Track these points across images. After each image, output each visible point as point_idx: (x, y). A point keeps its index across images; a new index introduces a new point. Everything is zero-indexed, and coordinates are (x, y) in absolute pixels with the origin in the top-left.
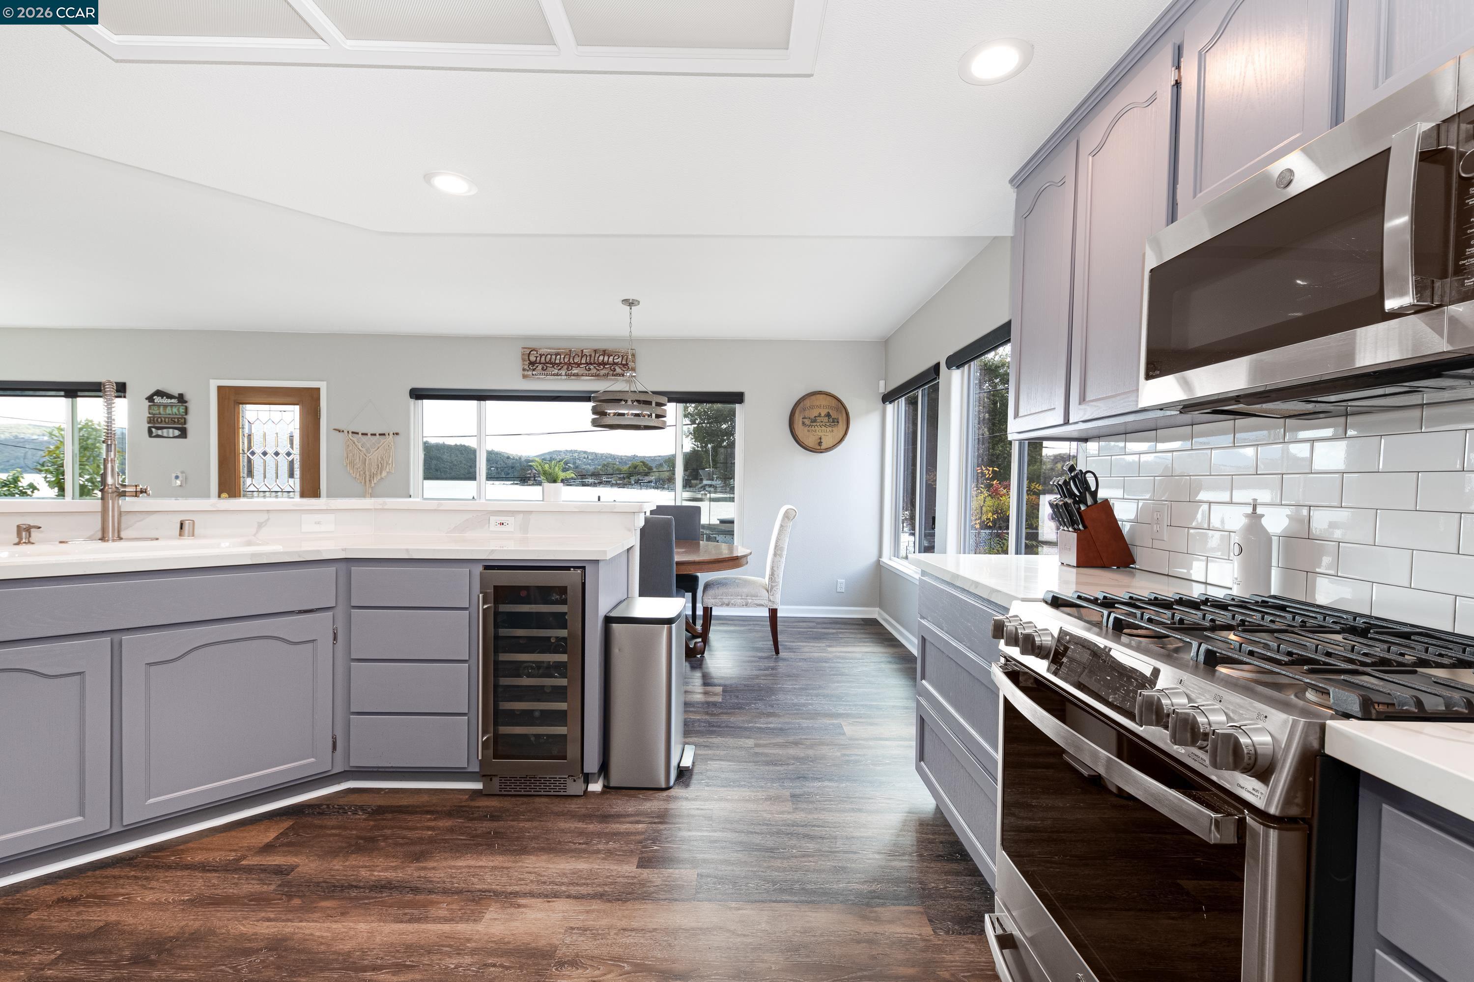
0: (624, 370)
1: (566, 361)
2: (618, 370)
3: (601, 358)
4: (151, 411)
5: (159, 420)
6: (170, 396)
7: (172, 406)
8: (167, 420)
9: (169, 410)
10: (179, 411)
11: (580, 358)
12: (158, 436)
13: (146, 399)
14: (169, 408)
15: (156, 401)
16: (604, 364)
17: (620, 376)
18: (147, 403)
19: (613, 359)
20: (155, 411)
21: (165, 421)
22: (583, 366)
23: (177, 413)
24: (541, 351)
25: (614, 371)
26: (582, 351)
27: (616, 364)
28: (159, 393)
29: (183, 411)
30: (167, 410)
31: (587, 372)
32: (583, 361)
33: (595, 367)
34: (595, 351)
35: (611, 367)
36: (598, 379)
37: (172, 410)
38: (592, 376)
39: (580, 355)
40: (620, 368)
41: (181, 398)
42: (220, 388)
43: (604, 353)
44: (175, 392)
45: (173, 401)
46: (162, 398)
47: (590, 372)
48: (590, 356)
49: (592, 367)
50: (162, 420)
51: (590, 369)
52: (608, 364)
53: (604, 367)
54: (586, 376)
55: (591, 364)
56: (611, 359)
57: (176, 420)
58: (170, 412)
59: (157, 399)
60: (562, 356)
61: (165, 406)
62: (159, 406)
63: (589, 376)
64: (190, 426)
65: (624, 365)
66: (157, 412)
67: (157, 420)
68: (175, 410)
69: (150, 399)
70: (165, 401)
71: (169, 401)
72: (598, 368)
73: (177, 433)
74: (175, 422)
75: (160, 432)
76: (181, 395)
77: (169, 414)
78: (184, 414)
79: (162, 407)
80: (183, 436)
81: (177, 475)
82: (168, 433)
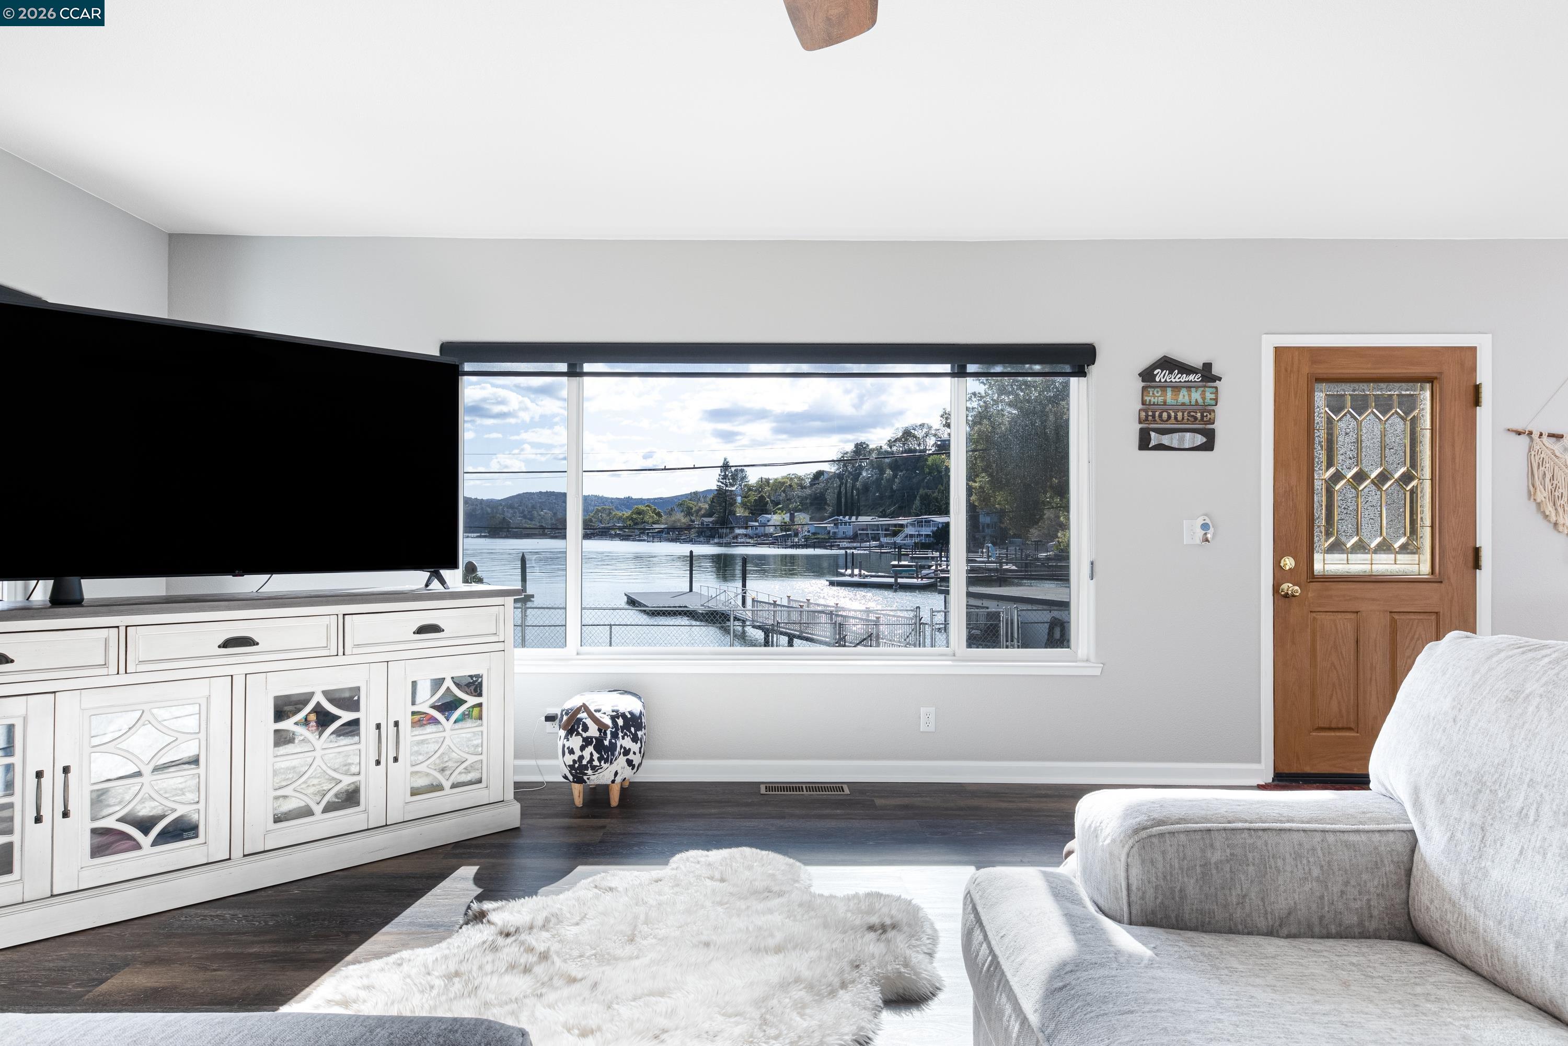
4: (1147, 399)
5: (1165, 415)
6: (1185, 369)
7: (1189, 388)
8: (1180, 415)
9: (1183, 397)
10: (1204, 398)
12: (1161, 447)
13: (1139, 375)
14: (1184, 392)
15: (1157, 379)
18: (1140, 384)
20: (1156, 397)
21: (1176, 418)
23: (1200, 401)
28: (1167, 364)
29: (1213, 396)
30: (1181, 396)
37: (1190, 396)
41: (1207, 374)
42: (1279, 352)
44: (1196, 359)
45: (1191, 377)
46: (1171, 373)
50: (1169, 417)
57: (1199, 415)
58: (1186, 400)
59: (1161, 376)
61: (1176, 388)
62: (1163, 387)
64: (1220, 427)
66: (1161, 399)
67: (1160, 416)
68: (1196, 396)
69: (1147, 376)
70: (1177, 378)
71: (1184, 378)
73: (1200, 439)
74: (1196, 418)
75: (1166, 440)
76: (1208, 366)
77: (1183, 404)
78: (1213, 402)
79: (1169, 390)
80: (1208, 446)
81: (1200, 521)
82: (1182, 440)
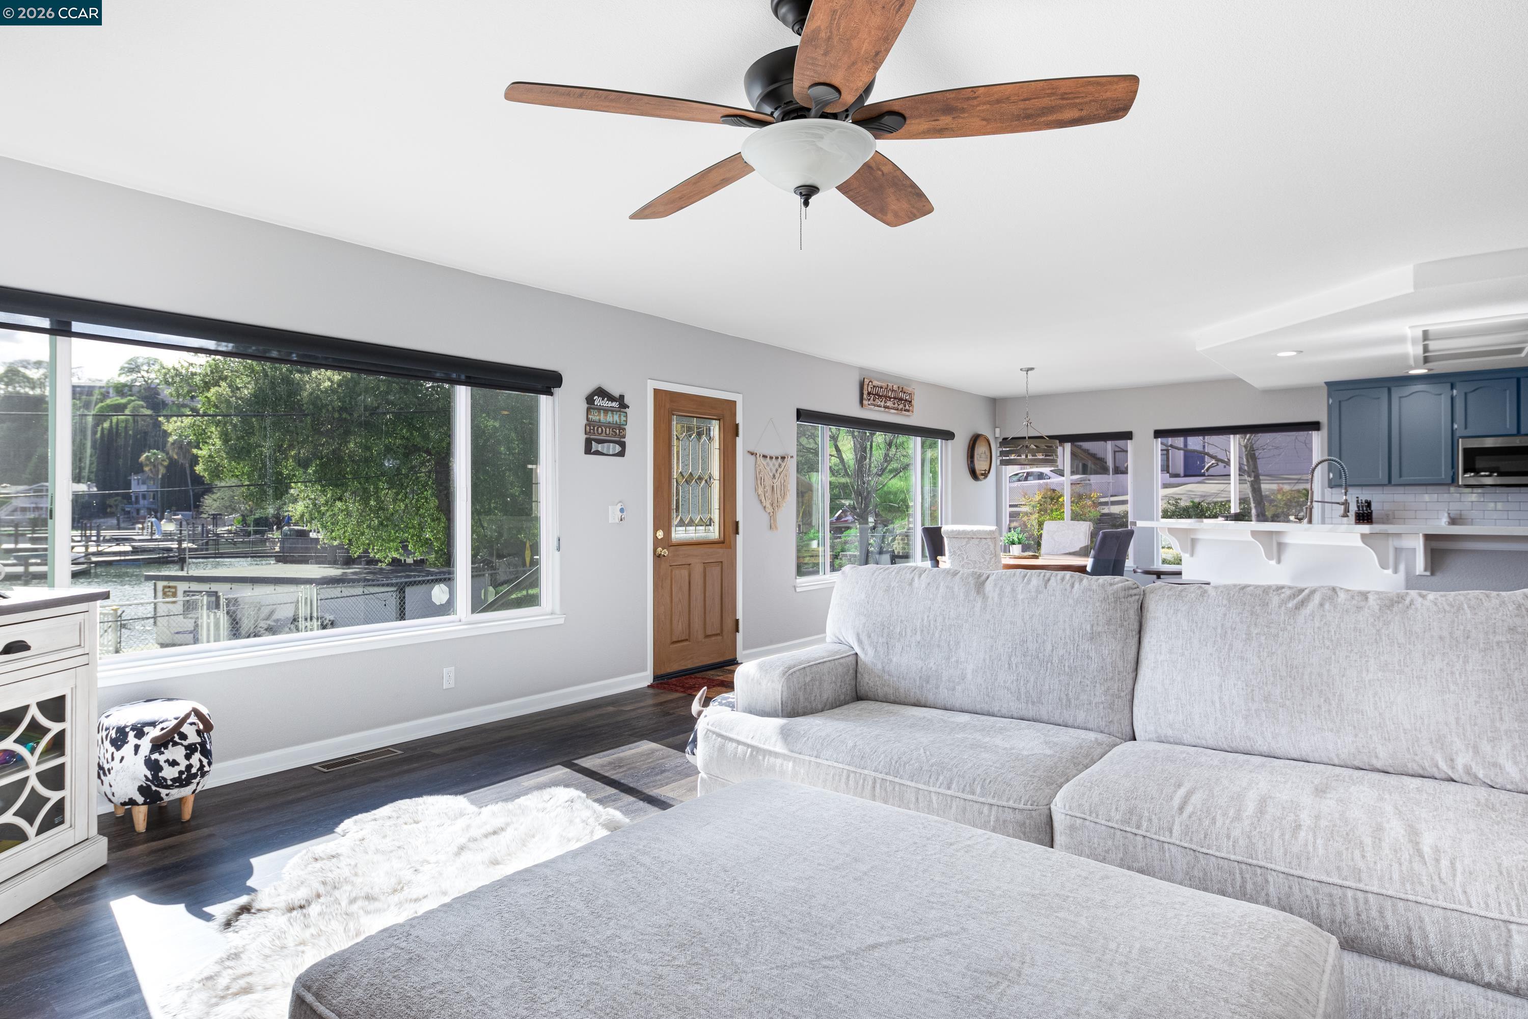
0: (909, 407)
1: (885, 394)
3: (901, 394)
4: (590, 417)
5: (599, 430)
6: (611, 398)
7: (612, 411)
8: (608, 430)
10: (620, 420)
11: (892, 392)
12: (597, 453)
13: (585, 399)
14: (610, 414)
15: (595, 403)
17: (906, 412)
18: (586, 405)
20: (594, 417)
21: (605, 432)
22: (892, 400)
23: (618, 421)
24: (876, 383)
25: (905, 407)
26: (894, 386)
28: (601, 392)
29: (625, 419)
30: (608, 417)
32: (893, 395)
34: (899, 387)
35: (904, 403)
36: (897, 414)
37: (613, 417)
39: (892, 389)
41: (622, 403)
42: (656, 393)
43: (904, 390)
44: (616, 393)
45: (614, 404)
46: (603, 399)
47: (894, 406)
48: (897, 391)
50: (602, 431)
51: (895, 403)
52: (903, 400)
53: (901, 403)
54: (891, 409)
55: (896, 398)
56: (906, 397)
57: (617, 431)
58: (611, 420)
59: (598, 401)
60: (884, 389)
61: (606, 410)
62: (599, 409)
64: (628, 440)
65: (910, 403)
66: (597, 418)
67: (597, 430)
68: (616, 418)
69: (590, 400)
70: (606, 403)
71: (610, 404)
72: (898, 402)
73: (618, 448)
74: (616, 434)
75: (600, 447)
76: (622, 397)
77: (609, 423)
78: (625, 423)
79: (602, 411)
80: (621, 454)
81: (619, 507)
82: (608, 448)
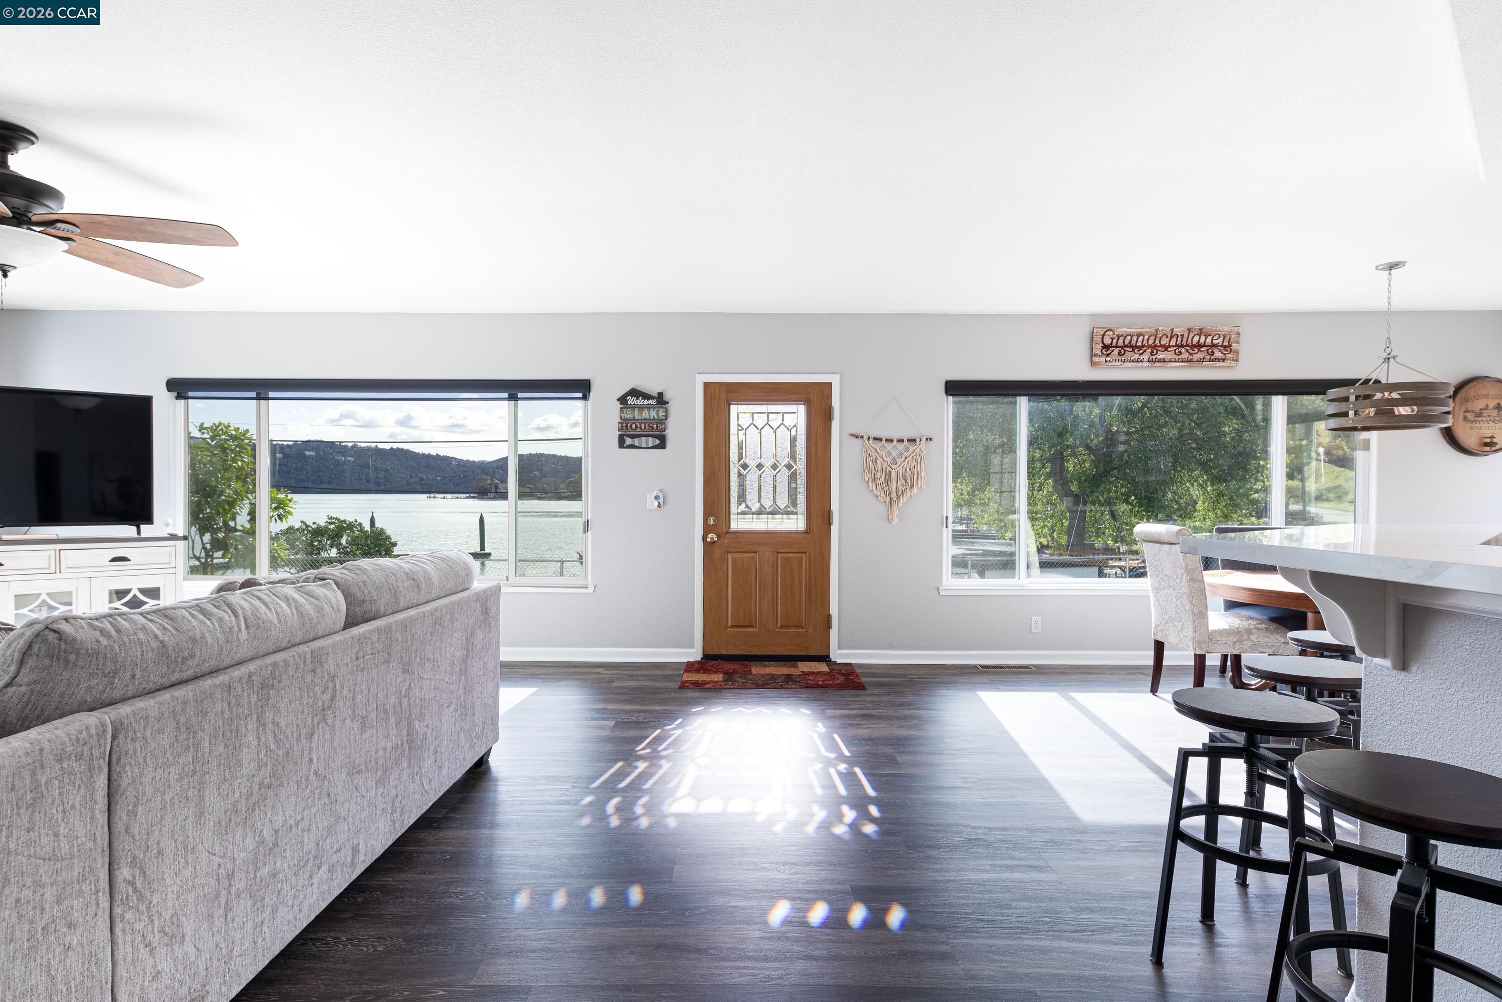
0: (1224, 354)
1: (1150, 343)
2: (1218, 354)
3: (1196, 339)
4: (623, 415)
5: (634, 426)
6: (647, 396)
7: (649, 408)
8: (643, 426)
9: (645, 414)
10: (658, 415)
11: (1169, 339)
12: (634, 446)
13: (618, 400)
14: (646, 411)
15: (629, 403)
16: (1199, 346)
17: (1219, 361)
18: (618, 406)
19: (1212, 340)
20: (629, 414)
21: (641, 428)
22: (1172, 349)
23: (656, 417)
24: (1119, 331)
25: (1213, 355)
26: (1172, 330)
27: (1216, 346)
28: (635, 393)
29: (664, 414)
30: (644, 414)
31: (1177, 357)
32: (1173, 343)
33: (1187, 350)
34: (1189, 330)
35: (1208, 350)
36: (1191, 366)
37: (649, 413)
38: (1183, 361)
39: (1169, 335)
40: (1220, 351)
41: (661, 400)
42: (707, 385)
43: (1201, 332)
44: (654, 390)
45: (650, 402)
46: (637, 399)
47: (1180, 357)
48: (1183, 336)
49: (1183, 350)
50: (636, 427)
51: (1180, 353)
52: (1204, 346)
53: (1199, 350)
54: (1175, 362)
55: (1182, 346)
56: (1209, 340)
57: (655, 426)
58: (647, 416)
59: (631, 400)
60: (1146, 337)
61: (641, 408)
62: (633, 407)
63: (1178, 362)
64: (671, 433)
65: (1225, 347)
66: (631, 416)
67: (631, 426)
68: (653, 413)
69: (623, 400)
70: (641, 402)
71: (646, 402)
72: (1191, 351)
73: (657, 441)
74: (653, 428)
75: (636, 442)
76: (661, 395)
77: (646, 419)
78: (664, 418)
79: (636, 410)
80: (662, 445)
81: (654, 494)
